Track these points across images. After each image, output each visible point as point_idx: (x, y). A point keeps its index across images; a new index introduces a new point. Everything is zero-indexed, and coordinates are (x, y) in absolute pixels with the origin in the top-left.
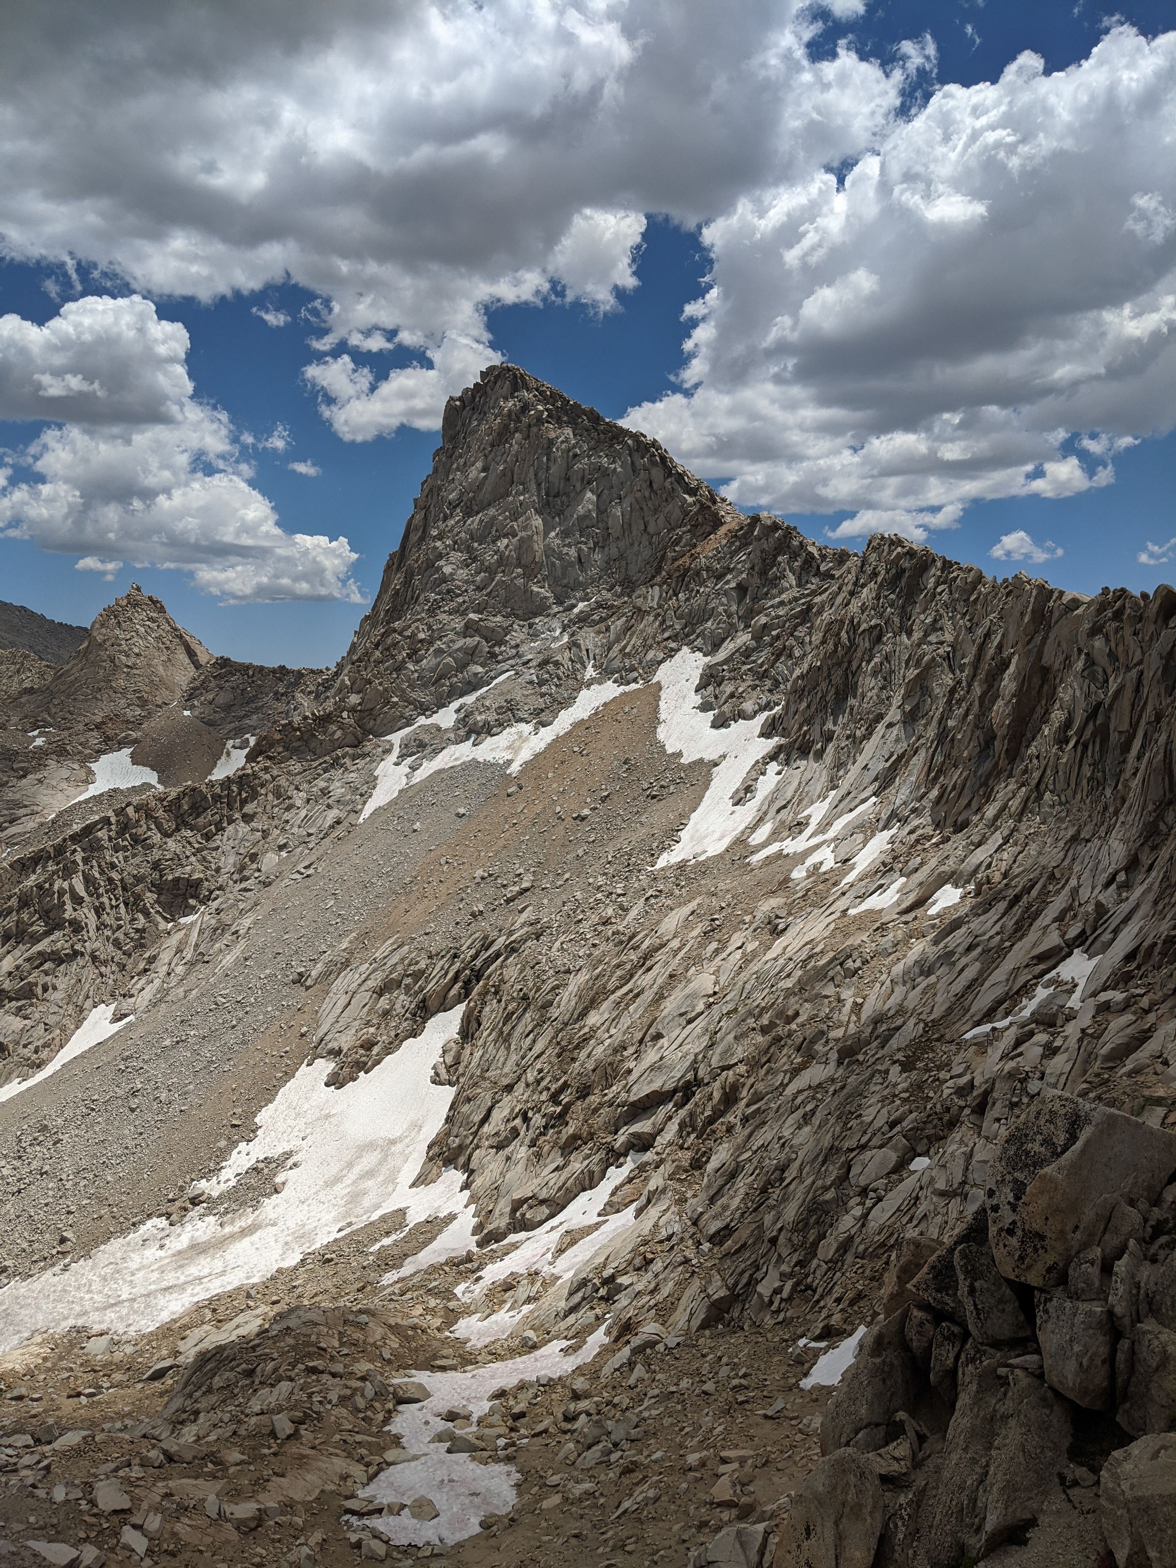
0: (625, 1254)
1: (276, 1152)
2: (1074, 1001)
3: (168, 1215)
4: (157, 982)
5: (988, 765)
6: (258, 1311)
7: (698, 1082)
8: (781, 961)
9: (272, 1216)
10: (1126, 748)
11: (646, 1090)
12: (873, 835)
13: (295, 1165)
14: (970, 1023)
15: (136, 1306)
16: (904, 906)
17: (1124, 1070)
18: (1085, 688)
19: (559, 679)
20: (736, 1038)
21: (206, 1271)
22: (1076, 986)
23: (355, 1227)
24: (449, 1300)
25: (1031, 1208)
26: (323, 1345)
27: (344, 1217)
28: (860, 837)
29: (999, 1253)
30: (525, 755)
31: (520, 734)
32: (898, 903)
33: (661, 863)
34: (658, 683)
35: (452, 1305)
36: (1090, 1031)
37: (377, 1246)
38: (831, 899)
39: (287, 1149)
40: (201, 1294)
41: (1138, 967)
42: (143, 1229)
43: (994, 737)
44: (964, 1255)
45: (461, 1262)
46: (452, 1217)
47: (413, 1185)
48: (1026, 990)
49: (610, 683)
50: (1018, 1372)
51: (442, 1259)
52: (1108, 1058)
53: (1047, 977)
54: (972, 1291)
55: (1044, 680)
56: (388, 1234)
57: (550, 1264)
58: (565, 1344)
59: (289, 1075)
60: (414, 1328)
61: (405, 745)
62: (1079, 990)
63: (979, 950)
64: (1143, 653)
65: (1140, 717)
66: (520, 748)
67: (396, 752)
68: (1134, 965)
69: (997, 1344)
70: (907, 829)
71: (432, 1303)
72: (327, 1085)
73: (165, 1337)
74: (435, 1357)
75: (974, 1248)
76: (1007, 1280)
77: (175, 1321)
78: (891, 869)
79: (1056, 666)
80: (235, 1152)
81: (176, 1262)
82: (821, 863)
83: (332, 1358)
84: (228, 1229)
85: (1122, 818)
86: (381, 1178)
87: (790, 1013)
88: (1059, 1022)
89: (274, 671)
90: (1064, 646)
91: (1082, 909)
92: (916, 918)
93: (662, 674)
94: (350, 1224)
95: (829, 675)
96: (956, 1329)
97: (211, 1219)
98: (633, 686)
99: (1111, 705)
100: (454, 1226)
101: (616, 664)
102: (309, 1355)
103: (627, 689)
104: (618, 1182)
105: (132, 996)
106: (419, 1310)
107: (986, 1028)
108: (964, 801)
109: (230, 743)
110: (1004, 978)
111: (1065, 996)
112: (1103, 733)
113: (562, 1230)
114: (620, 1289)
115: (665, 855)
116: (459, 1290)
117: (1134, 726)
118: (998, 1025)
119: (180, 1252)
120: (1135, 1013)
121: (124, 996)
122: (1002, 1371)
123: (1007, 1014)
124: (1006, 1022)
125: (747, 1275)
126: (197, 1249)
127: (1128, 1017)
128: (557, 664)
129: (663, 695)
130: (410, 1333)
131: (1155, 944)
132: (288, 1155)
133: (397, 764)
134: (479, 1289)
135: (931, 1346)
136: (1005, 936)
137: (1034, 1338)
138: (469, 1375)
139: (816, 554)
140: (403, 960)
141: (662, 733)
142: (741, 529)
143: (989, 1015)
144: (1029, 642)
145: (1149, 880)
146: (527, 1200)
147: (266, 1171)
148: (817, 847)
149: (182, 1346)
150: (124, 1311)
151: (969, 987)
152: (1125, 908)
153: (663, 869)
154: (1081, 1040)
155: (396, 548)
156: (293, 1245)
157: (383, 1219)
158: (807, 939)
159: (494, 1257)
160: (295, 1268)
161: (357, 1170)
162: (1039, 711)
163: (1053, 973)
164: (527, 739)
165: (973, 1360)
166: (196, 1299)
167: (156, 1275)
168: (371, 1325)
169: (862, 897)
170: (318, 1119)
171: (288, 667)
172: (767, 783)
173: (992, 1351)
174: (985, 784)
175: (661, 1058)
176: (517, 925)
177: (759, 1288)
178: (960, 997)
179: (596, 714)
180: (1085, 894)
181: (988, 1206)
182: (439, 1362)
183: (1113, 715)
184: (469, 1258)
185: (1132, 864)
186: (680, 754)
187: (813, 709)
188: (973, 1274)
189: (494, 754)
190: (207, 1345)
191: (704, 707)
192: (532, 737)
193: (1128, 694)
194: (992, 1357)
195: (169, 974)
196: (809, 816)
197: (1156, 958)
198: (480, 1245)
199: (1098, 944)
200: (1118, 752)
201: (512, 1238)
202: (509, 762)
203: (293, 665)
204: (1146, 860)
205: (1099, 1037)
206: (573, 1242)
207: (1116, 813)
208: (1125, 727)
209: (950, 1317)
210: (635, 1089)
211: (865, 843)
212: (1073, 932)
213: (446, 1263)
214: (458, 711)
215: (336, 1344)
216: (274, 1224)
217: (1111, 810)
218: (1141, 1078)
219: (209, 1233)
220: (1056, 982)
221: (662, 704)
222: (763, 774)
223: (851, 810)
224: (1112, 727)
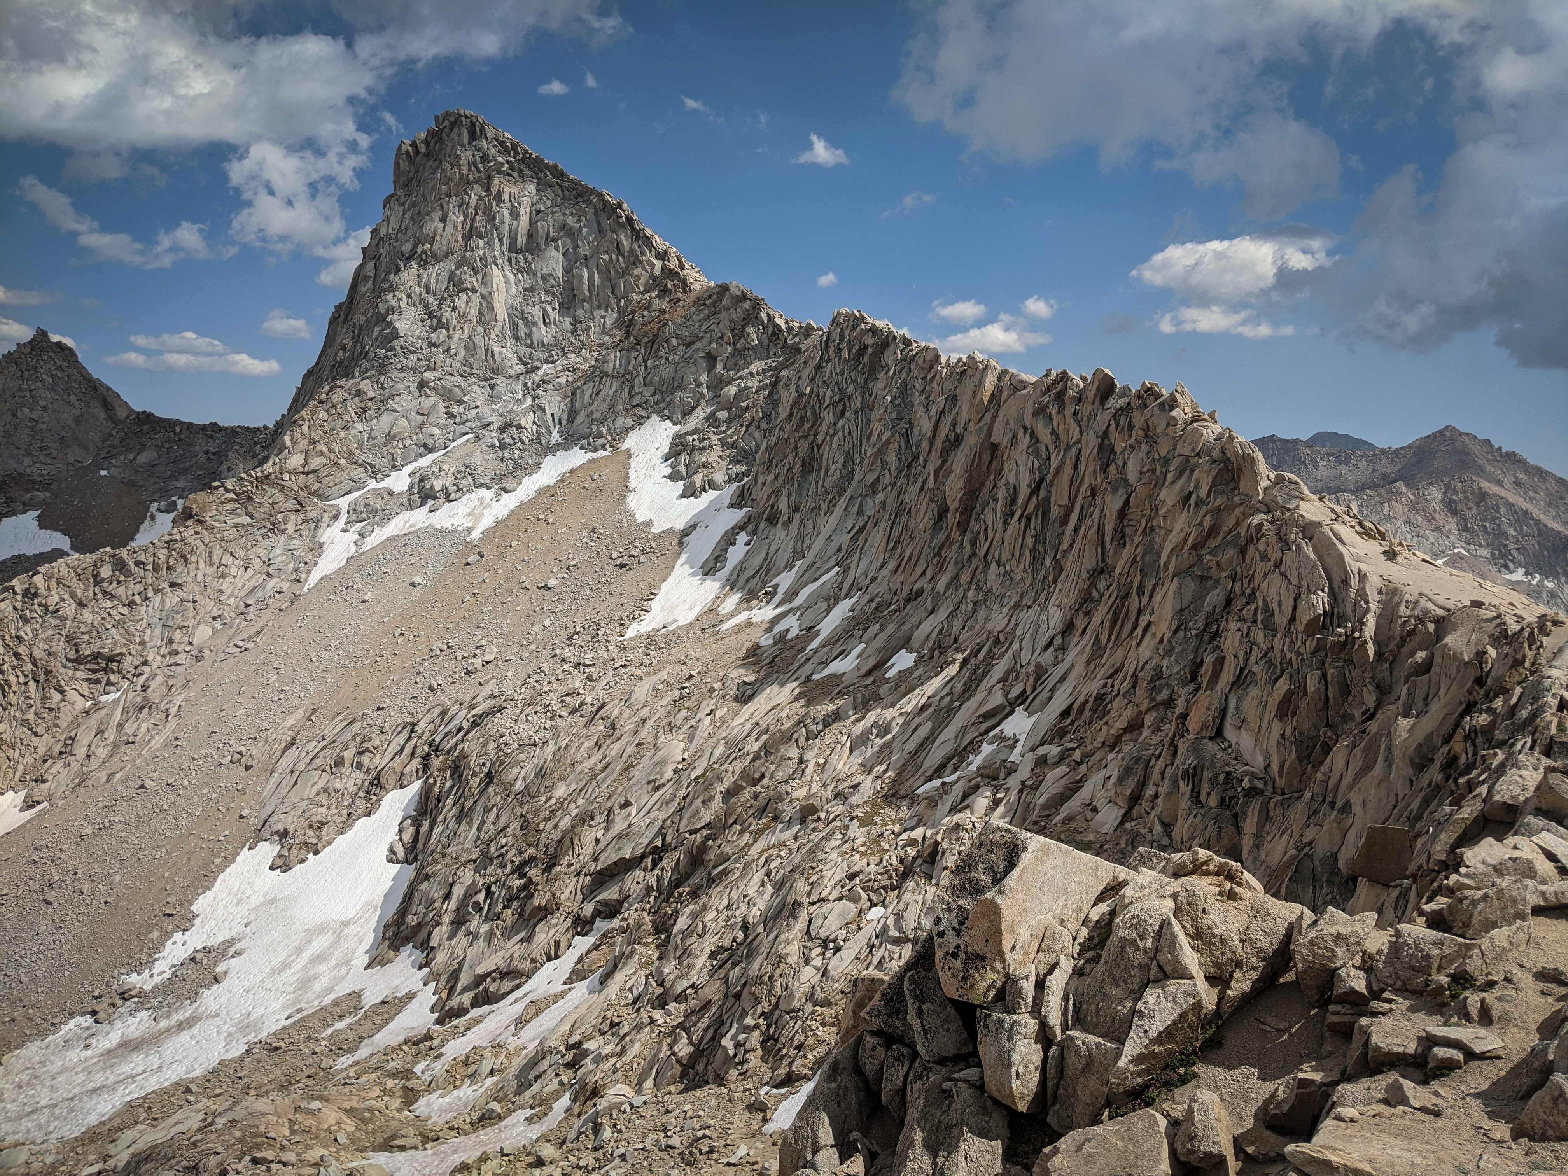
0: (593, 1019)
1: (214, 942)
2: (1015, 756)
3: (94, 1013)
4: (75, 766)
5: (941, 537)
6: (200, 1106)
7: (666, 848)
8: (749, 726)
9: (213, 1007)
10: (1065, 521)
11: (614, 858)
12: (836, 603)
13: (238, 953)
14: (922, 779)
15: (57, 1111)
16: (865, 669)
17: (1059, 818)
18: (1030, 464)
19: (523, 443)
20: (704, 802)
21: (140, 1069)
22: (1017, 741)
23: (305, 1013)
24: (408, 1079)
25: (973, 932)
26: (272, 1135)
27: (293, 1004)
28: (824, 606)
29: (944, 976)
30: (487, 522)
31: (481, 500)
32: (858, 668)
33: (632, 631)
34: (628, 450)
35: (410, 1084)
36: (1029, 783)
37: (329, 1031)
38: (796, 665)
39: (228, 936)
40: (133, 1092)
41: (1072, 723)
42: (64, 1029)
43: (947, 510)
44: (913, 982)
45: (421, 1041)
46: (411, 996)
47: (368, 966)
48: (973, 747)
49: (576, 449)
50: (960, 1084)
51: (401, 1039)
52: (1045, 807)
53: (992, 734)
54: (920, 1013)
55: (993, 457)
56: (341, 1017)
57: (514, 1035)
58: (529, 1112)
59: (231, 859)
60: (370, 1110)
61: (353, 509)
62: (1019, 746)
63: (931, 709)
64: (1081, 433)
65: (1078, 492)
66: (482, 515)
67: (344, 518)
68: (1068, 721)
69: (942, 1061)
70: (867, 597)
71: (390, 1083)
72: (272, 868)
73: (92, 1141)
74: (394, 1137)
75: (922, 974)
76: (953, 1002)
77: (103, 1123)
78: (852, 635)
79: (1004, 444)
80: (169, 943)
81: (104, 1061)
82: (788, 631)
83: (283, 1147)
84: (163, 1024)
85: (1059, 586)
86: (333, 962)
87: (757, 776)
88: (1002, 776)
89: (204, 428)
90: (1012, 423)
91: (1023, 671)
92: (874, 681)
93: (631, 441)
94: (299, 1011)
95: (796, 447)
96: (906, 1051)
97: (144, 1014)
98: (602, 453)
99: (1052, 481)
100: (414, 1004)
101: (584, 429)
102: (258, 1146)
103: (595, 455)
104: (584, 950)
105: (44, 781)
106: (376, 1091)
107: (937, 783)
108: (919, 571)
109: (155, 505)
110: (953, 735)
111: (1007, 751)
112: (1044, 507)
113: (526, 1000)
114: (585, 1054)
115: (635, 624)
116: (418, 1069)
117: (1072, 501)
118: (948, 780)
119: (109, 1052)
120: (1068, 765)
121: (36, 781)
122: (947, 1085)
123: (956, 769)
124: (954, 777)
125: (711, 1031)
126: (130, 1046)
127: (1062, 769)
128: (519, 427)
129: (633, 463)
130: (367, 1115)
131: (1087, 701)
132: (231, 942)
133: (344, 531)
134: (439, 1067)
135: (882, 1068)
136: (955, 697)
137: (975, 1053)
138: (430, 1152)
139: (783, 326)
140: (354, 737)
141: (632, 501)
142: (710, 297)
143: (939, 771)
144: (980, 420)
145: (1083, 643)
146: (489, 974)
147: (205, 961)
148: (784, 615)
149: (111, 1149)
150: (43, 1120)
151: (921, 745)
152: (1061, 669)
153: (631, 639)
154: (1021, 791)
155: (343, 299)
156: (238, 1035)
157: (336, 1003)
158: (773, 704)
159: (455, 1033)
160: (241, 1059)
161: (306, 955)
162: (988, 486)
163: (997, 730)
164: (489, 505)
165: (920, 1077)
166: (128, 1099)
167: (81, 1077)
168: (324, 1110)
169: (826, 664)
170: (262, 905)
171: (221, 424)
172: (736, 554)
173: (938, 1067)
174: (938, 554)
175: (629, 826)
176: (480, 699)
177: (724, 1042)
178: (914, 754)
179: (562, 481)
180: (1025, 657)
181: (934, 933)
182: (397, 1142)
183: (1053, 489)
184: (428, 1037)
185: (1068, 628)
186: (649, 524)
187: (781, 480)
188: (921, 997)
189: (453, 521)
190: (140, 1146)
191: (674, 477)
192: (494, 503)
193: (1068, 470)
194: (938, 1072)
195: (88, 756)
196: (777, 585)
197: (1087, 714)
198: (439, 1022)
199: (1037, 702)
200: (1057, 525)
201: (475, 1013)
202: (470, 530)
203: (224, 422)
204: (1079, 624)
205: (1037, 789)
206: (539, 1012)
207: (1055, 582)
208: (1064, 501)
209: (900, 1040)
210: (603, 857)
211: (828, 611)
212: (1015, 692)
213: (406, 1042)
214: (412, 474)
215: (287, 1133)
216: (217, 1015)
217: (1050, 578)
218: (1073, 825)
219: (142, 1028)
220: (1001, 738)
221: (632, 473)
222: (733, 544)
223: (816, 580)
224: (1052, 501)
